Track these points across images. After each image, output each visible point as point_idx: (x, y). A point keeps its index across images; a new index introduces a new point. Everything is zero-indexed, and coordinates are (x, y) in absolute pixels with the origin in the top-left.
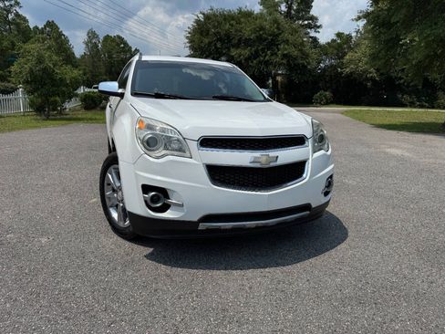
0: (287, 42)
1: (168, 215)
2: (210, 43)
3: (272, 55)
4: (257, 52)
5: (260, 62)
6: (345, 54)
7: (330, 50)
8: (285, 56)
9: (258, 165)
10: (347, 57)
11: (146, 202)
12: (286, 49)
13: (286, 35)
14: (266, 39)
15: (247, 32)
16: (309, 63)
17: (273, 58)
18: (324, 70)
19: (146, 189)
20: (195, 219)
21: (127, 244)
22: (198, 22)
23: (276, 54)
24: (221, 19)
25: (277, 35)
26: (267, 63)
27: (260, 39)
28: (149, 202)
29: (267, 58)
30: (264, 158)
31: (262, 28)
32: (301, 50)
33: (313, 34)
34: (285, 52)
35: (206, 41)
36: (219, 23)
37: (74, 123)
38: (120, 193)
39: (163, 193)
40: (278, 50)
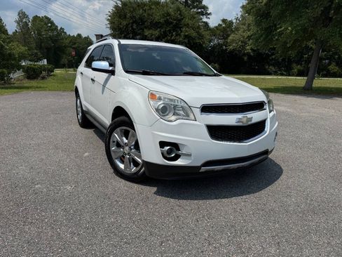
0: (187, 25)
1: (179, 162)
2: (127, 25)
3: (177, 36)
4: (165, 32)
6: (228, 36)
7: (218, 32)
8: (186, 36)
9: (240, 124)
10: (230, 38)
11: (162, 154)
12: (187, 31)
13: (187, 21)
14: (172, 23)
15: (158, 17)
16: (204, 43)
18: (213, 47)
20: (199, 164)
22: (116, 7)
23: (180, 35)
24: (135, 6)
25: (180, 20)
27: (167, 23)
28: (165, 153)
29: (173, 37)
30: (245, 119)
31: (168, 14)
32: (198, 32)
33: (205, 19)
34: (187, 34)
35: (124, 23)
36: (134, 10)
37: (25, 92)
38: (127, 148)
39: (175, 146)
40: (181, 32)
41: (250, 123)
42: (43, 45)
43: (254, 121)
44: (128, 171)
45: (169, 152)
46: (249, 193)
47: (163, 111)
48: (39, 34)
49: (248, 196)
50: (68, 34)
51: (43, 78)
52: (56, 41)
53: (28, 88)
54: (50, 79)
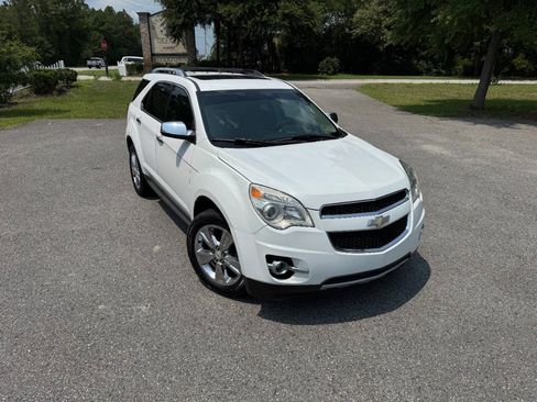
1: (292, 281)
3: (270, 14)
4: (251, 9)
5: (256, 23)
6: (354, 11)
7: (337, 6)
8: (286, 16)
9: (374, 227)
10: (357, 15)
11: (270, 271)
12: (287, 7)
16: (315, 25)
17: (272, 18)
18: (329, 31)
19: (270, 259)
20: (319, 282)
21: (232, 303)
23: (275, 13)
26: (265, 24)
28: (274, 271)
29: (265, 18)
30: (380, 220)
32: (305, 9)
34: (287, 11)
37: (37, 120)
38: (219, 253)
39: (287, 261)
40: (278, 8)
41: (386, 224)
42: (51, 27)
43: (391, 220)
44: (221, 282)
45: (279, 269)
46: (383, 311)
47: (270, 215)
48: (45, 9)
49: (382, 316)
50: (91, 7)
51: (61, 92)
52: (72, 19)
53: (41, 113)
54: (71, 92)
